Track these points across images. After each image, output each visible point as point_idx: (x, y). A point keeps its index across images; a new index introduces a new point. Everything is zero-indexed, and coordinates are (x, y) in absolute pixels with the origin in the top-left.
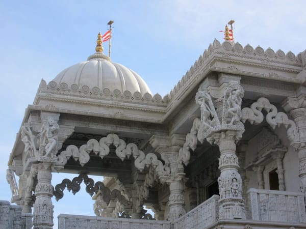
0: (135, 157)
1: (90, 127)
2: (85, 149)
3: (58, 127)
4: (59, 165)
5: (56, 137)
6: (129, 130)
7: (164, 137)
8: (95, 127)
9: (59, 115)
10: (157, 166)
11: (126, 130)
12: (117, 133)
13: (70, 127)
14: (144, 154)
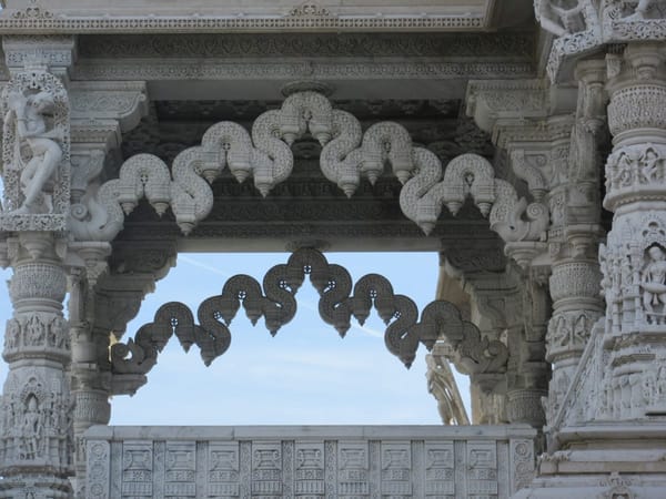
0: (401, 175)
1: (206, 77)
2: (196, 166)
3: (63, 92)
4: (91, 239)
5: (60, 131)
6: (366, 70)
7: (515, 84)
8: (224, 76)
9: (72, 44)
10: (492, 204)
11: (353, 73)
12: (321, 90)
13: (123, 85)
14: (436, 162)
